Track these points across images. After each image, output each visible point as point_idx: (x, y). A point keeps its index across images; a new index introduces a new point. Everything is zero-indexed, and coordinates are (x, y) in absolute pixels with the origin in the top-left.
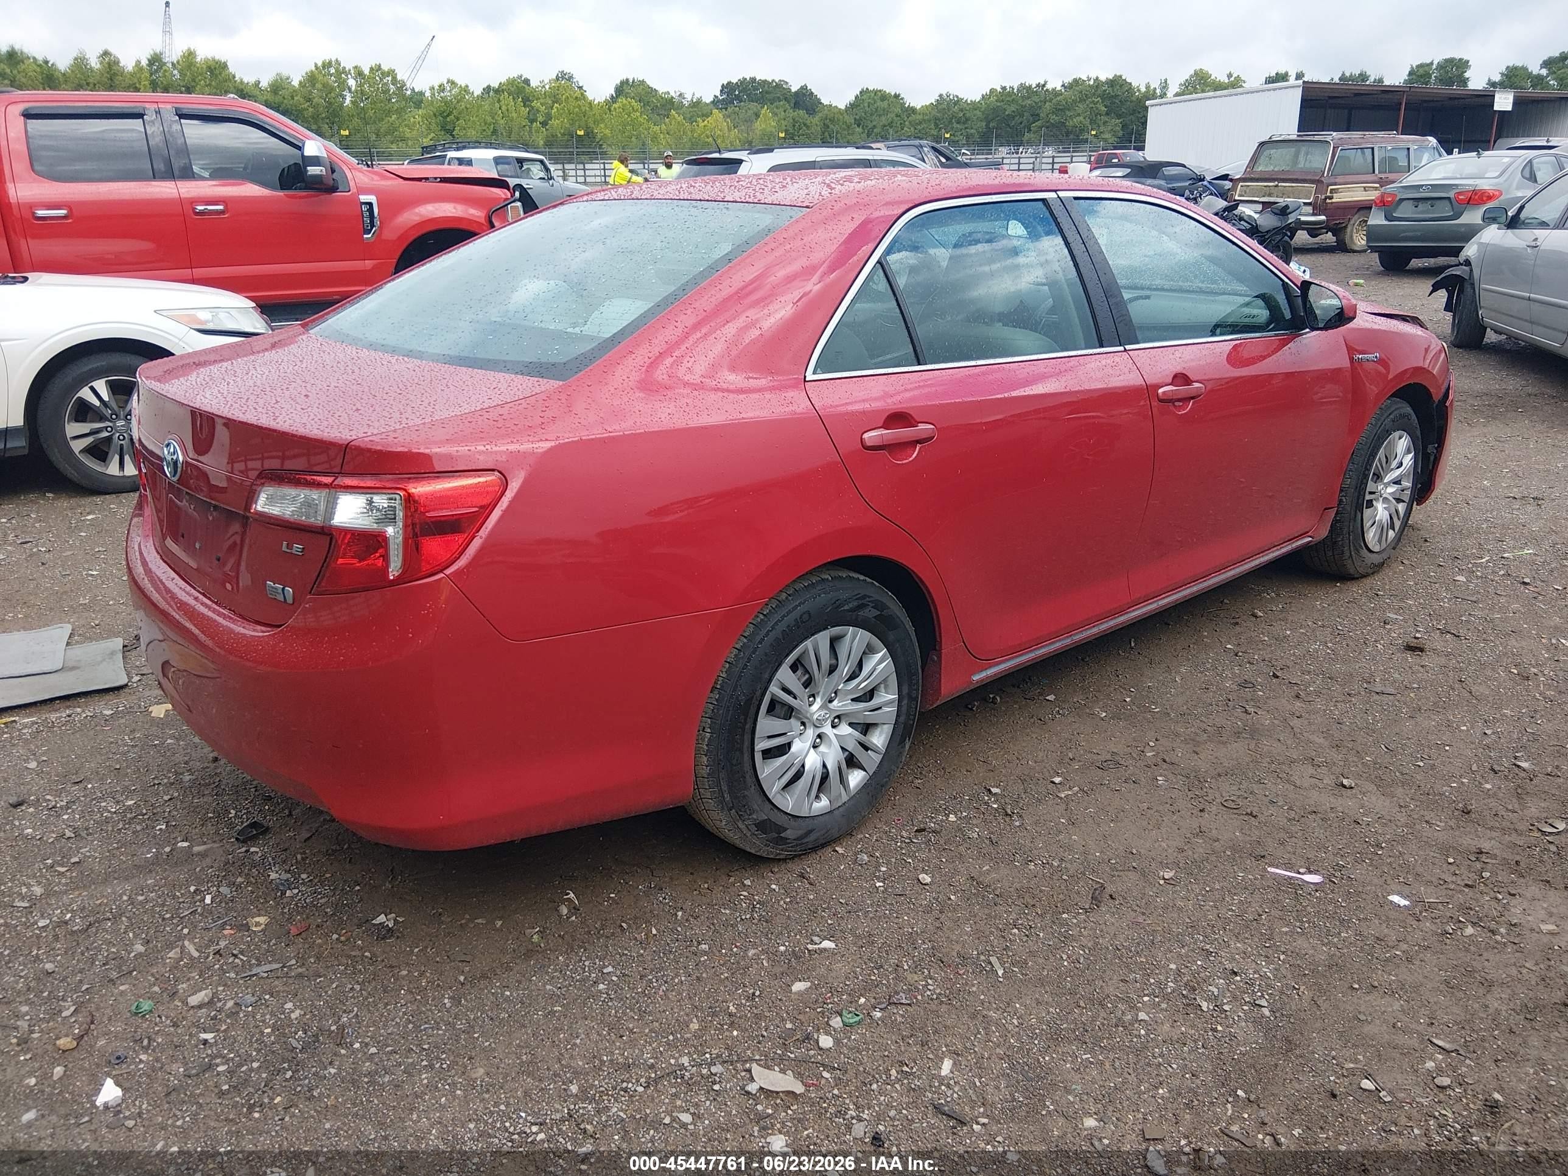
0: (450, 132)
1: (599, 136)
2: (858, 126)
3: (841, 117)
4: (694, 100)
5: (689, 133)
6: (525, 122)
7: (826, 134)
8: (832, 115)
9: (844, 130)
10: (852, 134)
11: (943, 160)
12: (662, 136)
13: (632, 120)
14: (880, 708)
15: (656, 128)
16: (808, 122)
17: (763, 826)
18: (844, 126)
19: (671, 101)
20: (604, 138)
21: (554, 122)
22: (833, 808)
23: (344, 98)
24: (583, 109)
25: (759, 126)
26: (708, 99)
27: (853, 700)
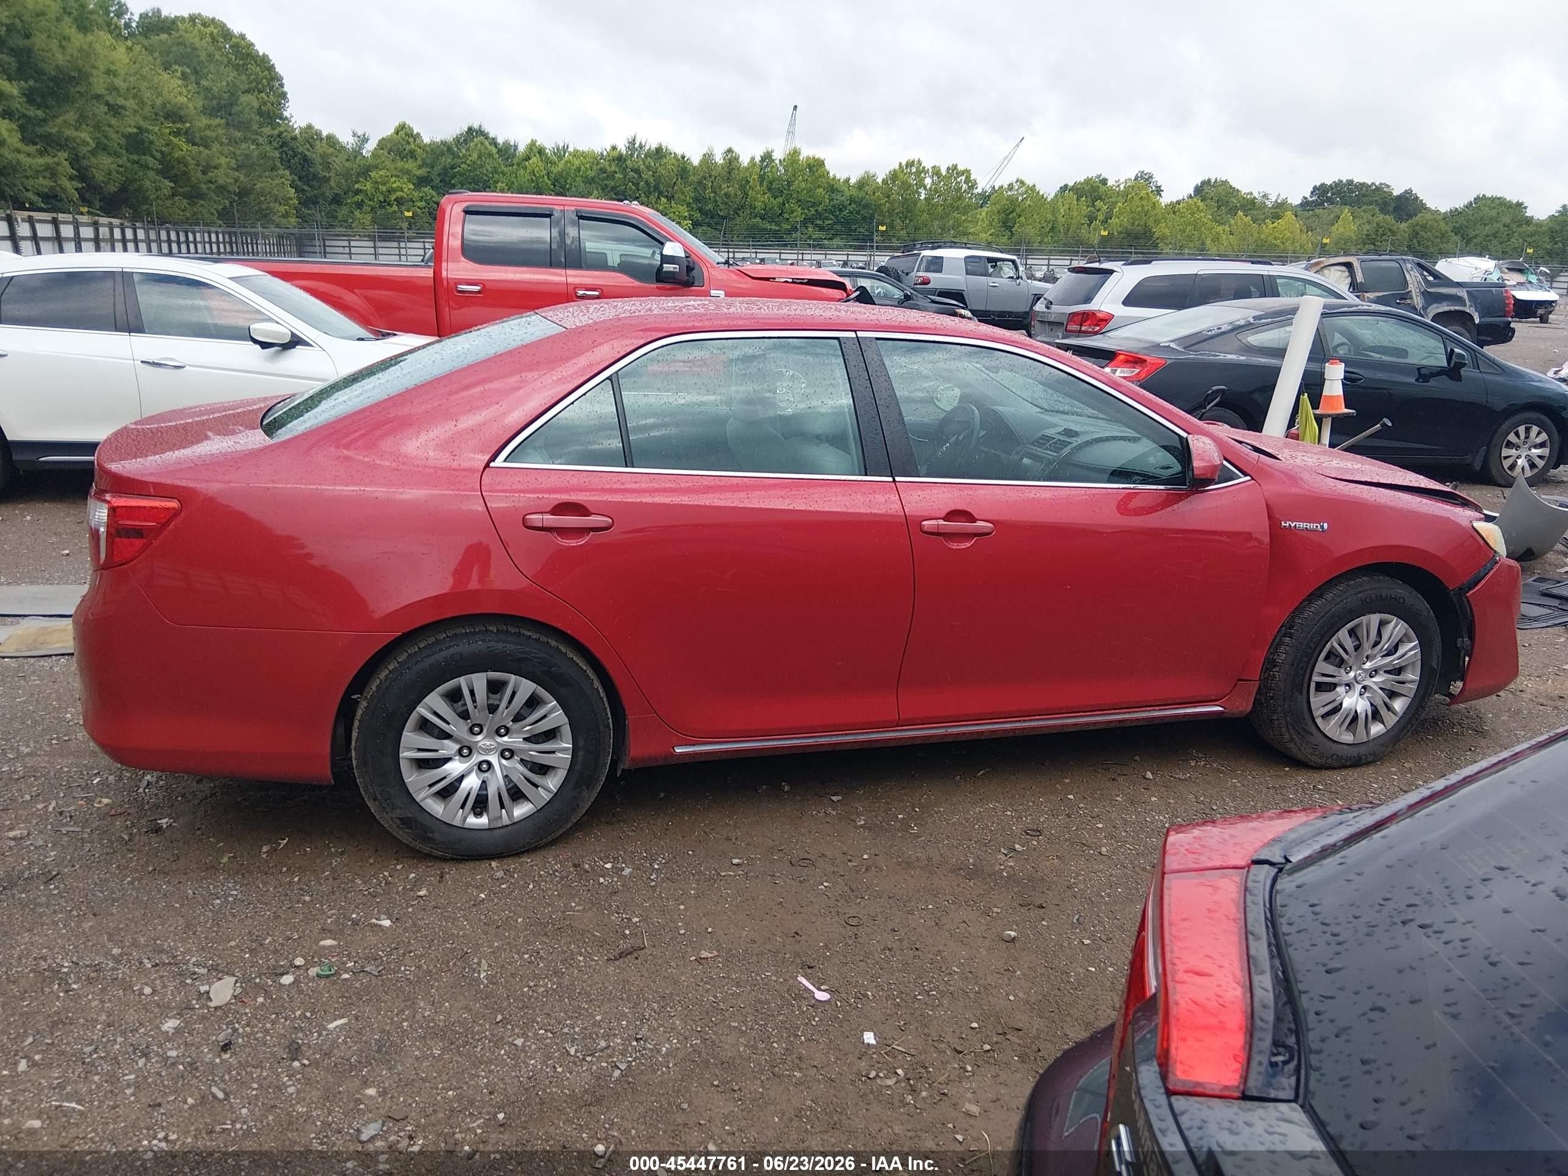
0: (1010, 228)
1: (1156, 236)
2: (1456, 234)
3: (1436, 224)
4: (1279, 201)
5: (1256, 235)
6: (1086, 221)
7: (1415, 241)
8: (1425, 222)
9: (1437, 237)
10: (1447, 242)
11: (1431, 278)
12: (1224, 237)
13: (1194, 221)
14: (553, 752)
15: (1220, 228)
16: (1395, 228)
17: (406, 822)
18: (1438, 234)
19: (1253, 201)
20: (1163, 238)
21: (1114, 221)
22: (491, 827)
23: (919, 194)
24: (1146, 208)
25: (1338, 229)
26: (1295, 200)
27: (524, 739)
